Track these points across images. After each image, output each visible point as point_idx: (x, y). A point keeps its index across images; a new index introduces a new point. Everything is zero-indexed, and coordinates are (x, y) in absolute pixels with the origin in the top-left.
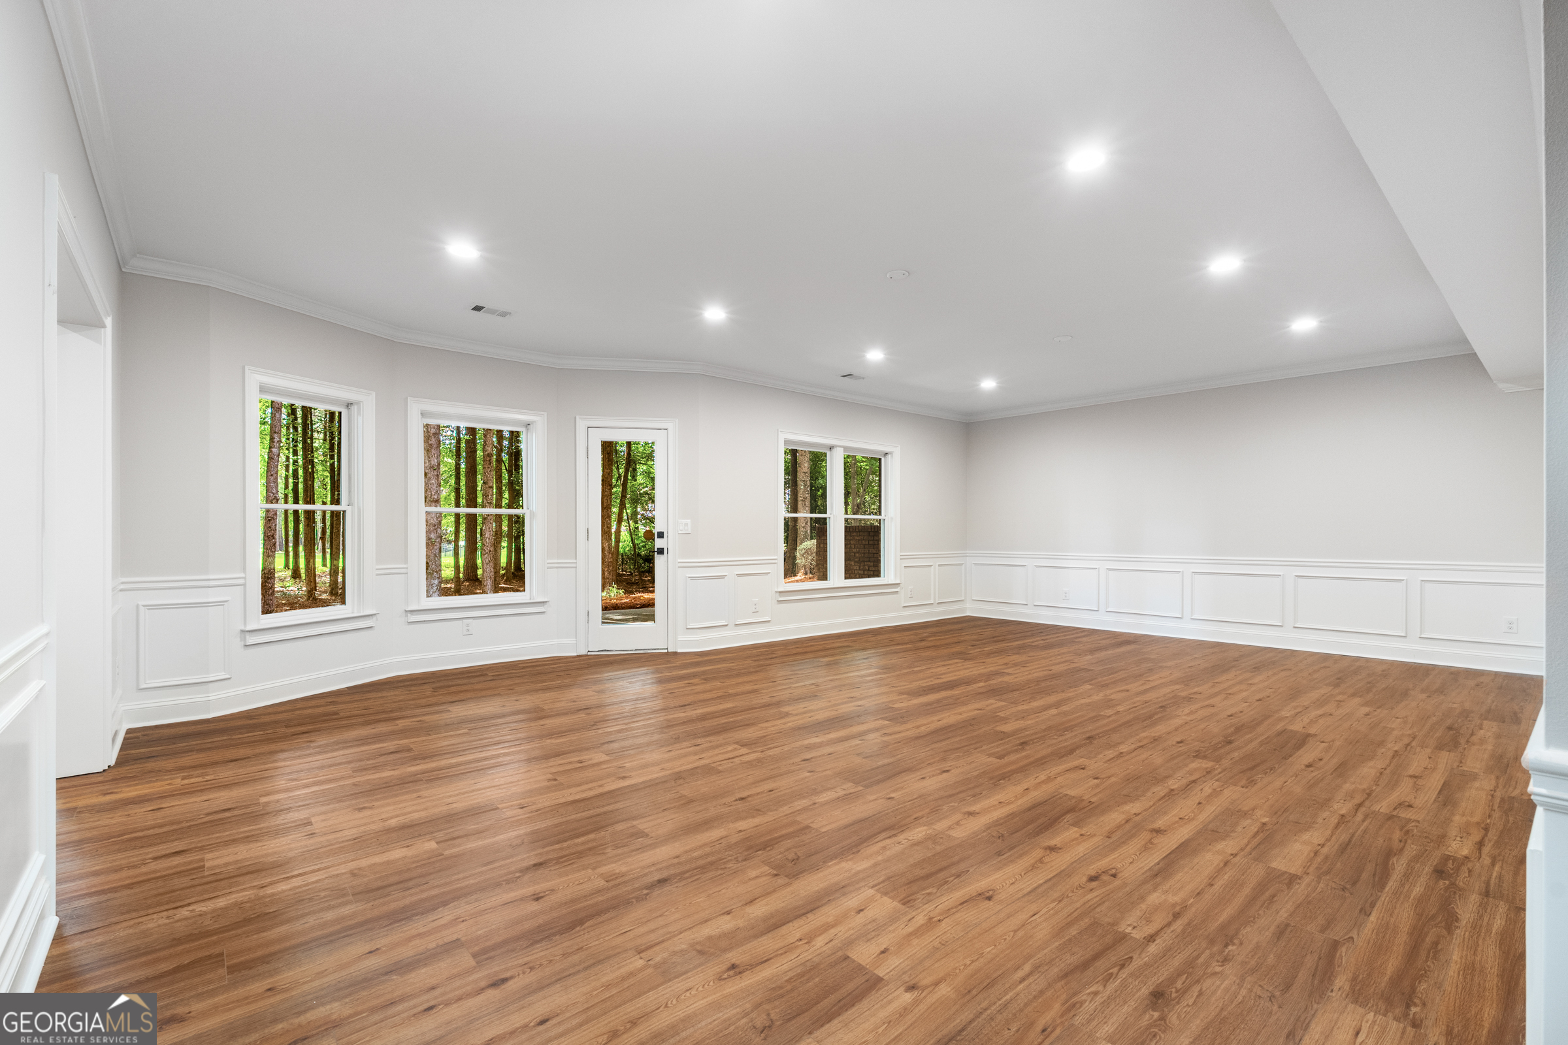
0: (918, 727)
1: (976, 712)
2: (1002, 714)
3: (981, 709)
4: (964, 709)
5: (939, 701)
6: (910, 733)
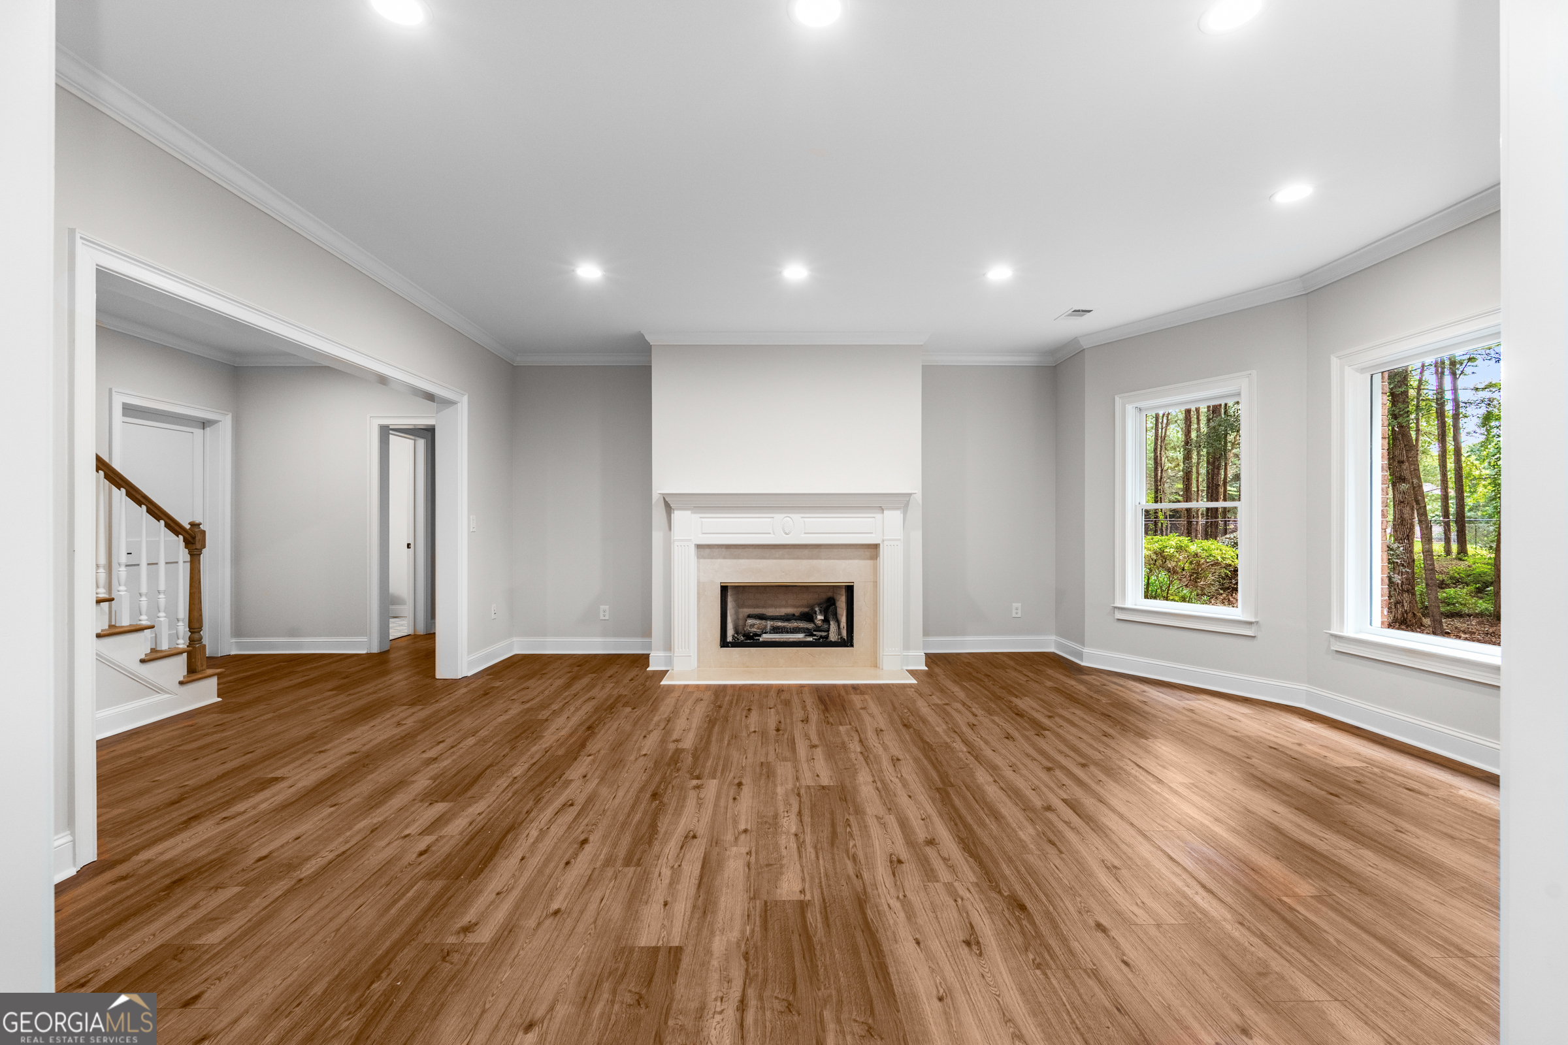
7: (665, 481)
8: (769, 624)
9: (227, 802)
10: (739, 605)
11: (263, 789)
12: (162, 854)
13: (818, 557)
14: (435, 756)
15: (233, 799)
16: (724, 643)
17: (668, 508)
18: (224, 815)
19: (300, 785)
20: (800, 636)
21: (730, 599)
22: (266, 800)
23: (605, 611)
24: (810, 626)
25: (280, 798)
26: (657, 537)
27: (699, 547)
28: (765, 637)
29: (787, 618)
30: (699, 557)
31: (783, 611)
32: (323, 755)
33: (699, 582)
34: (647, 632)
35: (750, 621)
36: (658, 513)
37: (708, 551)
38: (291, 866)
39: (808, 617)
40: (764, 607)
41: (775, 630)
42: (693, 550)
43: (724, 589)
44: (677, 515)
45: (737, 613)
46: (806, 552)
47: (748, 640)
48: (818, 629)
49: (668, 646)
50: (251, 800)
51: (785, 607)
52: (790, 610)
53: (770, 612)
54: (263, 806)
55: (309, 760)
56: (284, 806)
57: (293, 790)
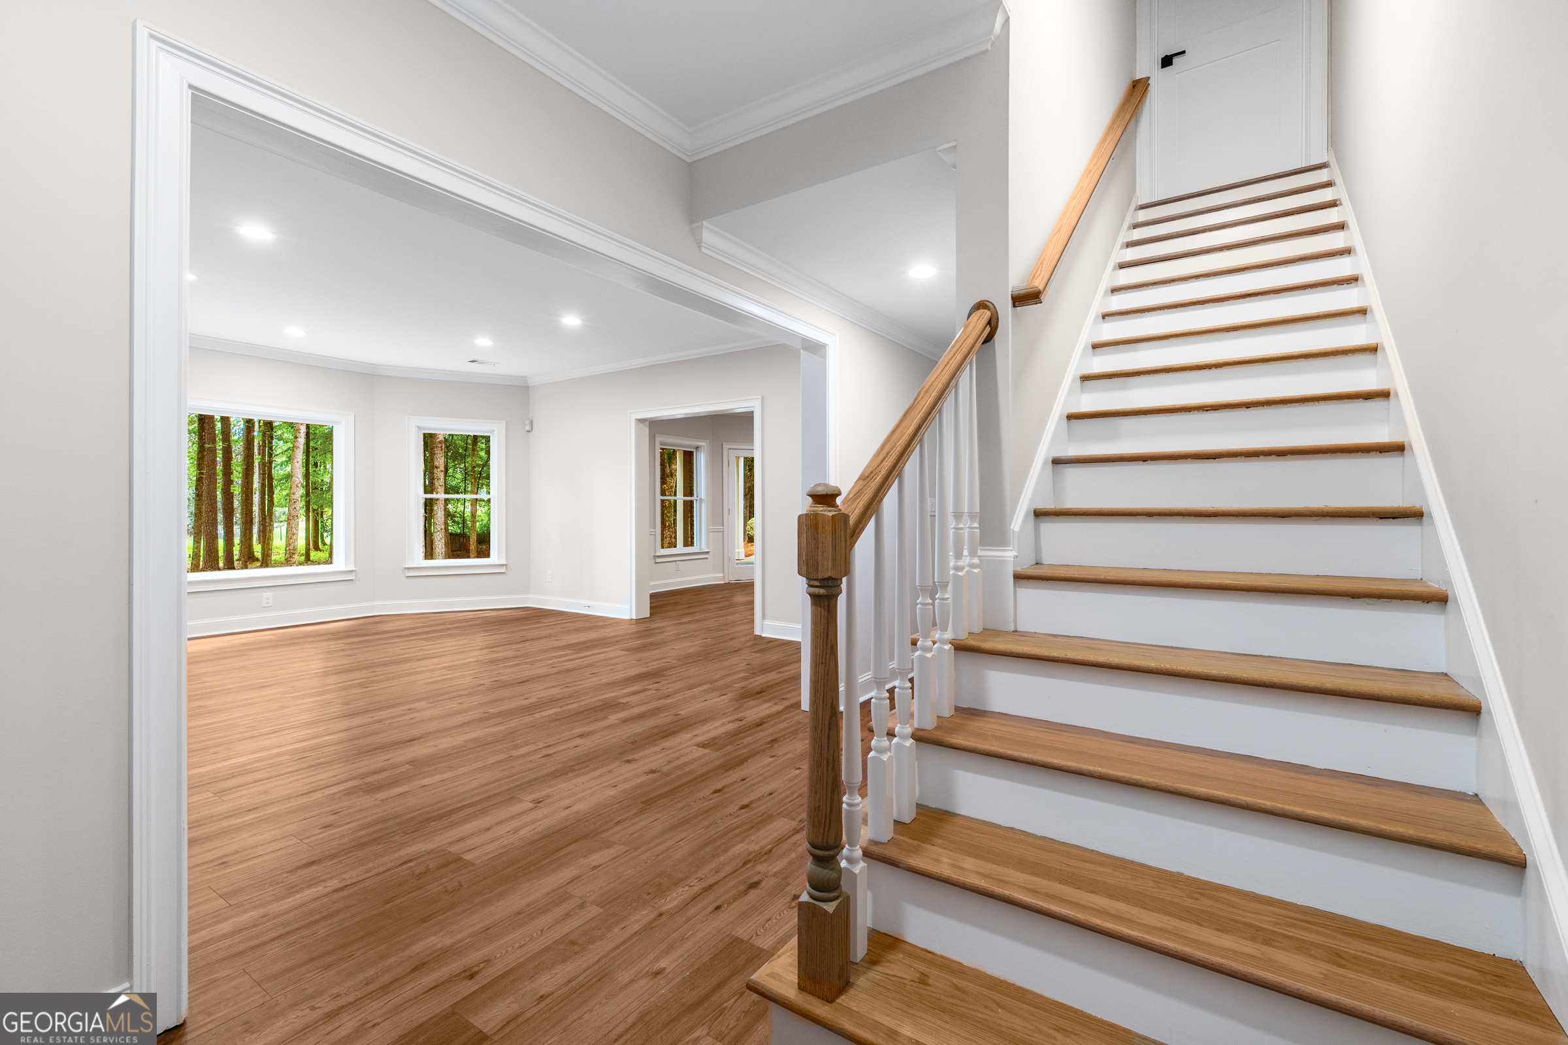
9: (740, 733)
11: (714, 738)
12: (770, 707)
14: (577, 738)
15: (736, 735)
18: (741, 723)
19: (690, 735)
22: (714, 728)
25: (707, 727)
32: (653, 766)
38: (713, 690)
50: (724, 731)
54: (718, 724)
55: (670, 762)
56: (705, 721)
57: (696, 732)
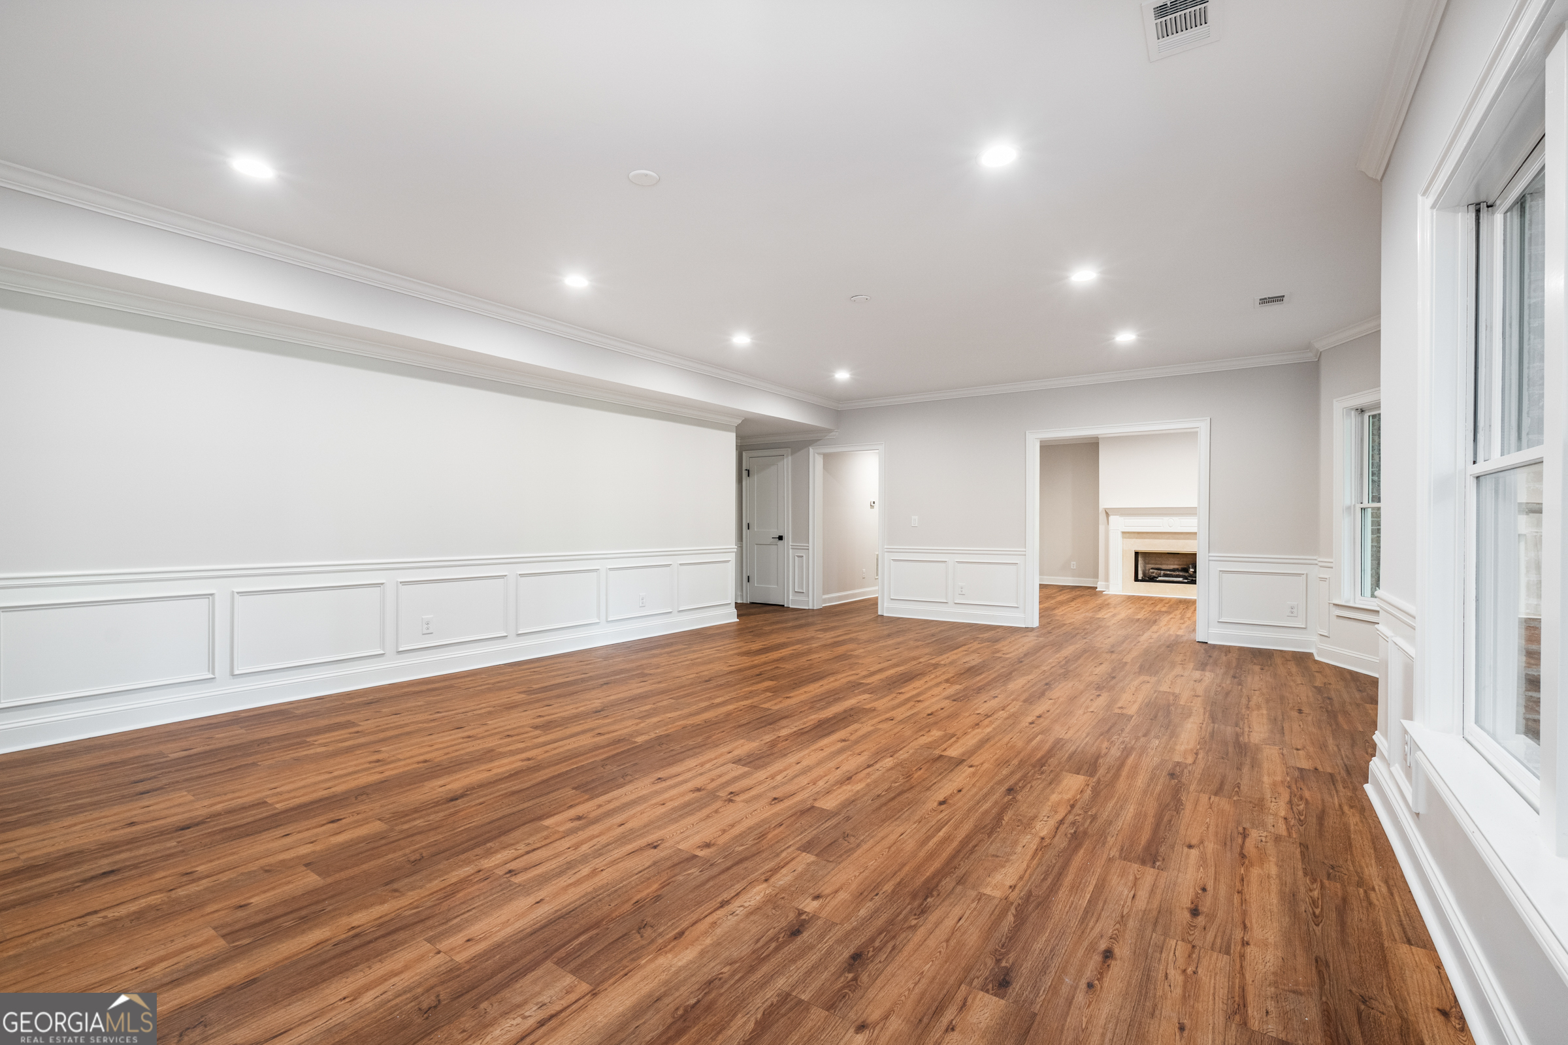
0: (836, 680)
1: (791, 695)
2: (769, 694)
3: (787, 697)
4: (803, 698)
5: (829, 704)
6: (839, 676)
7: (1105, 502)
8: (1162, 572)
10: (1146, 563)
13: (1188, 539)
16: (1136, 579)
17: (1107, 515)
20: (1181, 579)
21: (1140, 559)
23: (1073, 565)
24: (1186, 574)
26: (1102, 528)
27: (1123, 533)
28: (1160, 578)
29: (1174, 570)
30: (1123, 538)
31: (1172, 567)
33: (1123, 550)
34: (1096, 576)
35: (1151, 571)
36: (1102, 517)
37: (1128, 535)
39: (1186, 570)
40: (1161, 564)
41: (1166, 575)
42: (1120, 535)
43: (1137, 554)
44: (1111, 518)
45: (1145, 567)
46: (1182, 536)
47: (1151, 579)
48: (1191, 576)
49: (1107, 579)
51: (1174, 565)
52: (1176, 567)
53: (1164, 567)
